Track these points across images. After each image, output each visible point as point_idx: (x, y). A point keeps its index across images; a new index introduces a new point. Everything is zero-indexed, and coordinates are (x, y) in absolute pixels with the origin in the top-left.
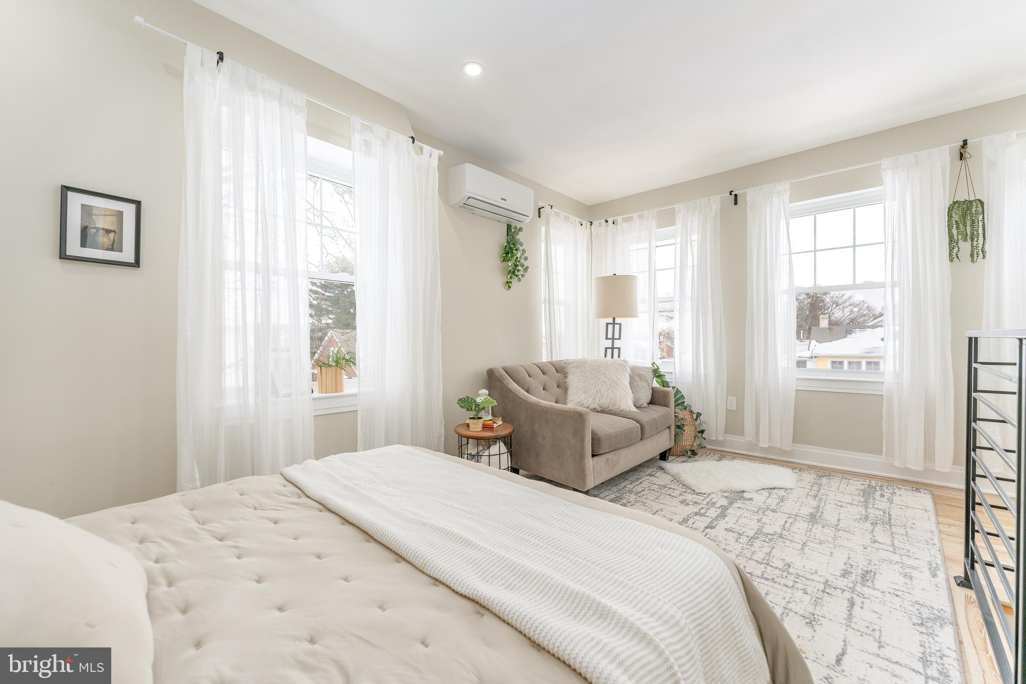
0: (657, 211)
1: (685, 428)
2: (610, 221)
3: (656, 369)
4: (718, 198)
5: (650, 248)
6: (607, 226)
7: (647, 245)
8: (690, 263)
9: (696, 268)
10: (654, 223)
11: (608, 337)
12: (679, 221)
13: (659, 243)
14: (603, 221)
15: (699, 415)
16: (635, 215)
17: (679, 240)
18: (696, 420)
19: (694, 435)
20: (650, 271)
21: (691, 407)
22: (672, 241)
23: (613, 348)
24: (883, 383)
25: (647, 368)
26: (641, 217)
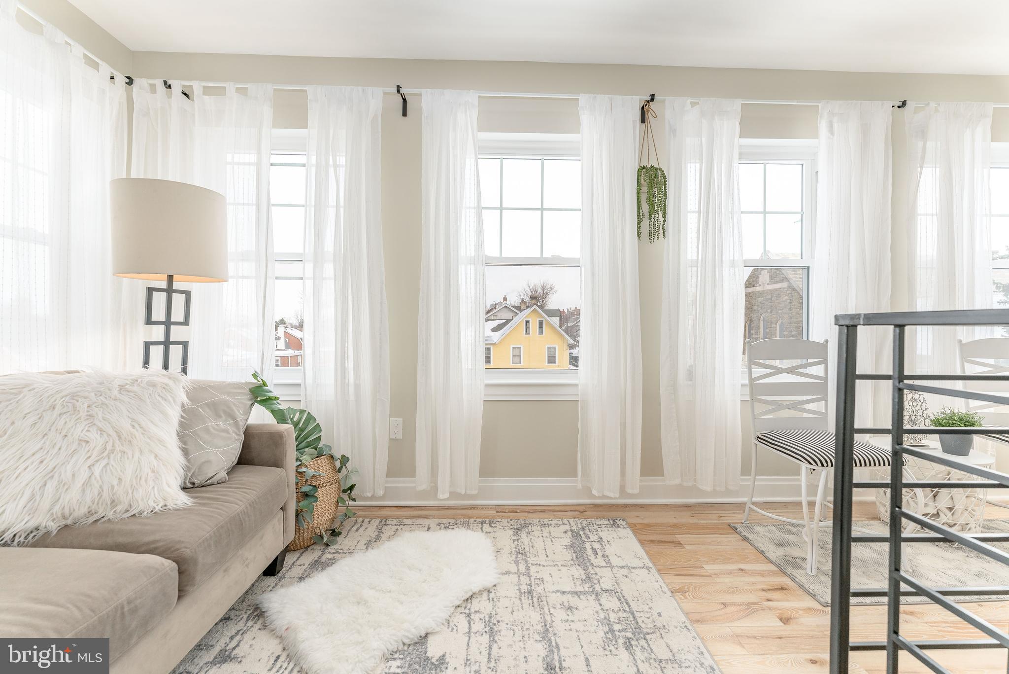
0: (275, 90)
1: (320, 493)
2: (177, 86)
3: (260, 386)
4: (379, 91)
5: (259, 165)
6: (170, 96)
7: (253, 158)
8: (332, 201)
9: (342, 210)
10: (267, 112)
11: (154, 319)
12: (313, 118)
13: (275, 159)
14: (159, 83)
15: (345, 460)
16: (230, 87)
17: (313, 160)
18: (339, 470)
19: (335, 500)
20: (258, 205)
21: (330, 448)
22: (302, 160)
23: (167, 343)
24: (577, 385)
25: (238, 386)
26: (242, 91)
